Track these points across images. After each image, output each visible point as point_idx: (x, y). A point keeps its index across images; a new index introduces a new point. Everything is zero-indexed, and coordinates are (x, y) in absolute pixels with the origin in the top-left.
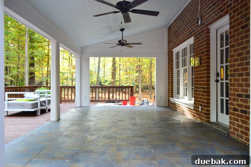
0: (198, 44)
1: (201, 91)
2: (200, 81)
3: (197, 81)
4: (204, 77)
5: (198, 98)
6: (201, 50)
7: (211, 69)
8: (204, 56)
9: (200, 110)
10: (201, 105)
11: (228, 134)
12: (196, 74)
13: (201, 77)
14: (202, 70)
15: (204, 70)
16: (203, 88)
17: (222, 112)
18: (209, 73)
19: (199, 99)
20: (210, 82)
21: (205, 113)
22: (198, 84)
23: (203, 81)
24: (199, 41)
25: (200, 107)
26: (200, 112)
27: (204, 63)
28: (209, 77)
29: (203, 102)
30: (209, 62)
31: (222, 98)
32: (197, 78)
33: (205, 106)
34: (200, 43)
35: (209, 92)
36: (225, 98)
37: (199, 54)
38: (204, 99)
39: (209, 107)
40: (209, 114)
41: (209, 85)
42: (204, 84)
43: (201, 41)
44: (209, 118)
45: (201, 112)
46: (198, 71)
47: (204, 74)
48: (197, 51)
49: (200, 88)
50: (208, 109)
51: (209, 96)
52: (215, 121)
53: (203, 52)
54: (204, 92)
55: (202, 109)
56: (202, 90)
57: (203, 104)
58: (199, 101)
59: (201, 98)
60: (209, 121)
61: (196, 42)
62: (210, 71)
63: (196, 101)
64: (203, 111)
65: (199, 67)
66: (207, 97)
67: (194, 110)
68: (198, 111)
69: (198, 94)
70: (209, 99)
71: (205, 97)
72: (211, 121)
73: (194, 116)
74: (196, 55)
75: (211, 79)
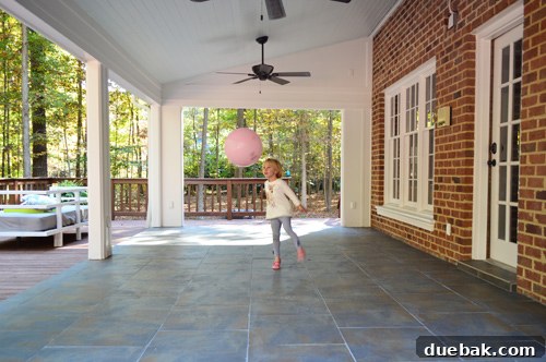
0: (446, 76)
1: (452, 188)
2: (449, 164)
3: (441, 164)
4: (459, 155)
5: (443, 204)
6: (454, 88)
7: (476, 136)
8: (461, 102)
9: (448, 232)
10: (451, 221)
11: (514, 287)
12: (441, 148)
13: (453, 155)
14: (453, 138)
15: (460, 137)
16: (456, 180)
17: (502, 236)
18: (471, 145)
19: (447, 207)
20: (472, 165)
21: (459, 241)
22: (444, 172)
23: (457, 163)
24: (448, 67)
25: (449, 226)
26: (448, 238)
27: (460, 120)
28: (471, 154)
29: (455, 214)
30: (472, 118)
31: (503, 203)
32: (443, 156)
33: (460, 223)
34: (451, 73)
35: (471, 189)
36: (508, 203)
37: (449, 98)
38: (458, 205)
39: (470, 224)
40: (470, 242)
41: (471, 172)
42: (459, 172)
43: (454, 66)
44: (469, 250)
45: (451, 238)
46: (444, 140)
47: (459, 146)
48: (444, 93)
49: (448, 180)
50: (468, 229)
51: (471, 198)
52: (484, 258)
53: (459, 94)
54: (459, 189)
55: (453, 230)
56: (453, 184)
57: (455, 219)
58: (447, 212)
59: (450, 204)
60: (470, 258)
61: (442, 70)
62: (473, 138)
63: (439, 211)
64: (455, 235)
65: (447, 130)
66: (465, 202)
67: (435, 233)
68: (443, 235)
69: (445, 194)
70: (470, 207)
71: (460, 202)
72: (473, 257)
73: (434, 247)
74: (442, 101)
75: (475, 158)
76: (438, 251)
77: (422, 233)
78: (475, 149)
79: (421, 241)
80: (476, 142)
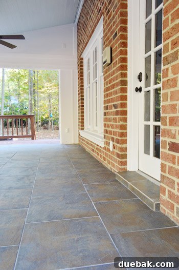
1: (113, 113)
2: (111, 94)
3: (107, 95)
4: (117, 85)
5: (108, 126)
6: (113, 32)
7: (128, 67)
8: (117, 40)
9: (111, 148)
10: (113, 139)
11: (158, 206)
13: (113, 86)
15: (117, 70)
16: (115, 106)
17: (147, 151)
18: (125, 75)
19: (110, 129)
20: (126, 92)
21: (118, 155)
22: (108, 101)
23: (116, 93)
25: (111, 143)
27: (117, 55)
28: (124, 83)
29: (115, 133)
30: (126, 53)
31: (147, 123)
32: (108, 89)
33: (118, 141)
35: (125, 113)
36: (152, 123)
37: (110, 41)
38: (117, 127)
39: (125, 142)
40: (125, 156)
41: (125, 98)
42: (117, 99)
44: (125, 163)
45: (113, 152)
47: (116, 78)
49: (111, 107)
50: (124, 146)
51: (125, 120)
52: (136, 170)
53: (116, 35)
54: (117, 113)
55: (114, 147)
56: (114, 110)
57: (115, 137)
58: (110, 133)
59: (112, 126)
60: (125, 169)
62: (126, 70)
63: (107, 132)
66: (121, 123)
67: (105, 148)
68: (109, 150)
69: (109, 119)
70: (124, 127)
71: (118, 123)
72: (128, 169)
73: (104, 159)
75: (129, 87)
76: (106, 162)
77: (97, 148)
78: (128, 79)
79: (98, 154)
80: (128, 72)
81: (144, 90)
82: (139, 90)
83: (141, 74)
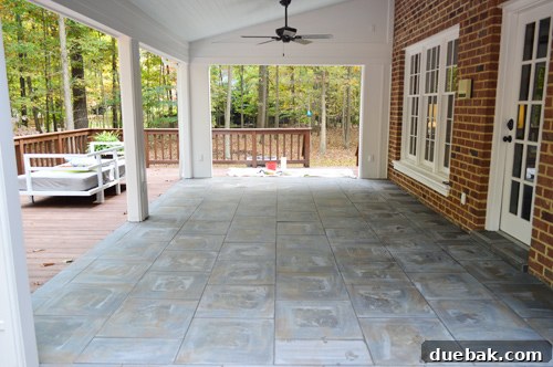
0: (469, 46)
1: (469, 160)
2: (467, 135)
3: (459, 134)
4: (478, 128)
5: (459, 173)
6: (476, 61)
7: (496, 111)
8: (483, 77)
9: (463, 201)
10: (467, 191)
11: (526, 268)
12: (460, 118)
13: (472, 128)
14: (473, 111)
15: (480, 111)
16: (474, 153)
17: (513, 210)
18: (492, 120)
19: (463, 177)
20: (491, 140)
21: (473, 211)
22: (462, 142)
23: (476, 137)
24: (472, 38)
25: (464, 195)
26: (463, 206)
27: (481, 94)
28: (490, 129)
29: (470, 184)
30: (494, 94)
31: (516, 179)
32: (461, 126)
33: (474, 195)
34: (475, 45)
35: (488, 164)
37: (471, 70)
38: (474, 178)
39: (485, 197)
40: (484, 213)
41: (489, 147)
42: (477, 145)
43: (478, 39)
44: (483, 221)
45: (465, 207)
46: (464, 111)
47: (478, 120)
48: (466, 63)
49: (466, 151)
50: (483, 201)
51: (487, 172)
52: (496, 229)
53: (481, 68)
54: (476, 162)
55: (468, 201)
56: (470, 156)
57: (471, 189)
58: (463, 182)
59: (466, 175)
60: (483, 228)
61: (465, 40)
62: (493, 114)
63: (455, 179)
64: (470, 205)
65: (466, 102)
66: (481, 175)
67: (449, 198)
68: (459, 203)
69: (462, 164)
70: (486, 180)
71: (476, 175)
72: (486, 228)
73: (448, 211)
74: (463, 72)
75: (494, 134)
76: (452, 216)
77: (437, 196)
78: (495, 125)
79: (435, 204)
80: (496, 117)
81: (514, 141)
82: (507, 139)
83: (511, 121)
